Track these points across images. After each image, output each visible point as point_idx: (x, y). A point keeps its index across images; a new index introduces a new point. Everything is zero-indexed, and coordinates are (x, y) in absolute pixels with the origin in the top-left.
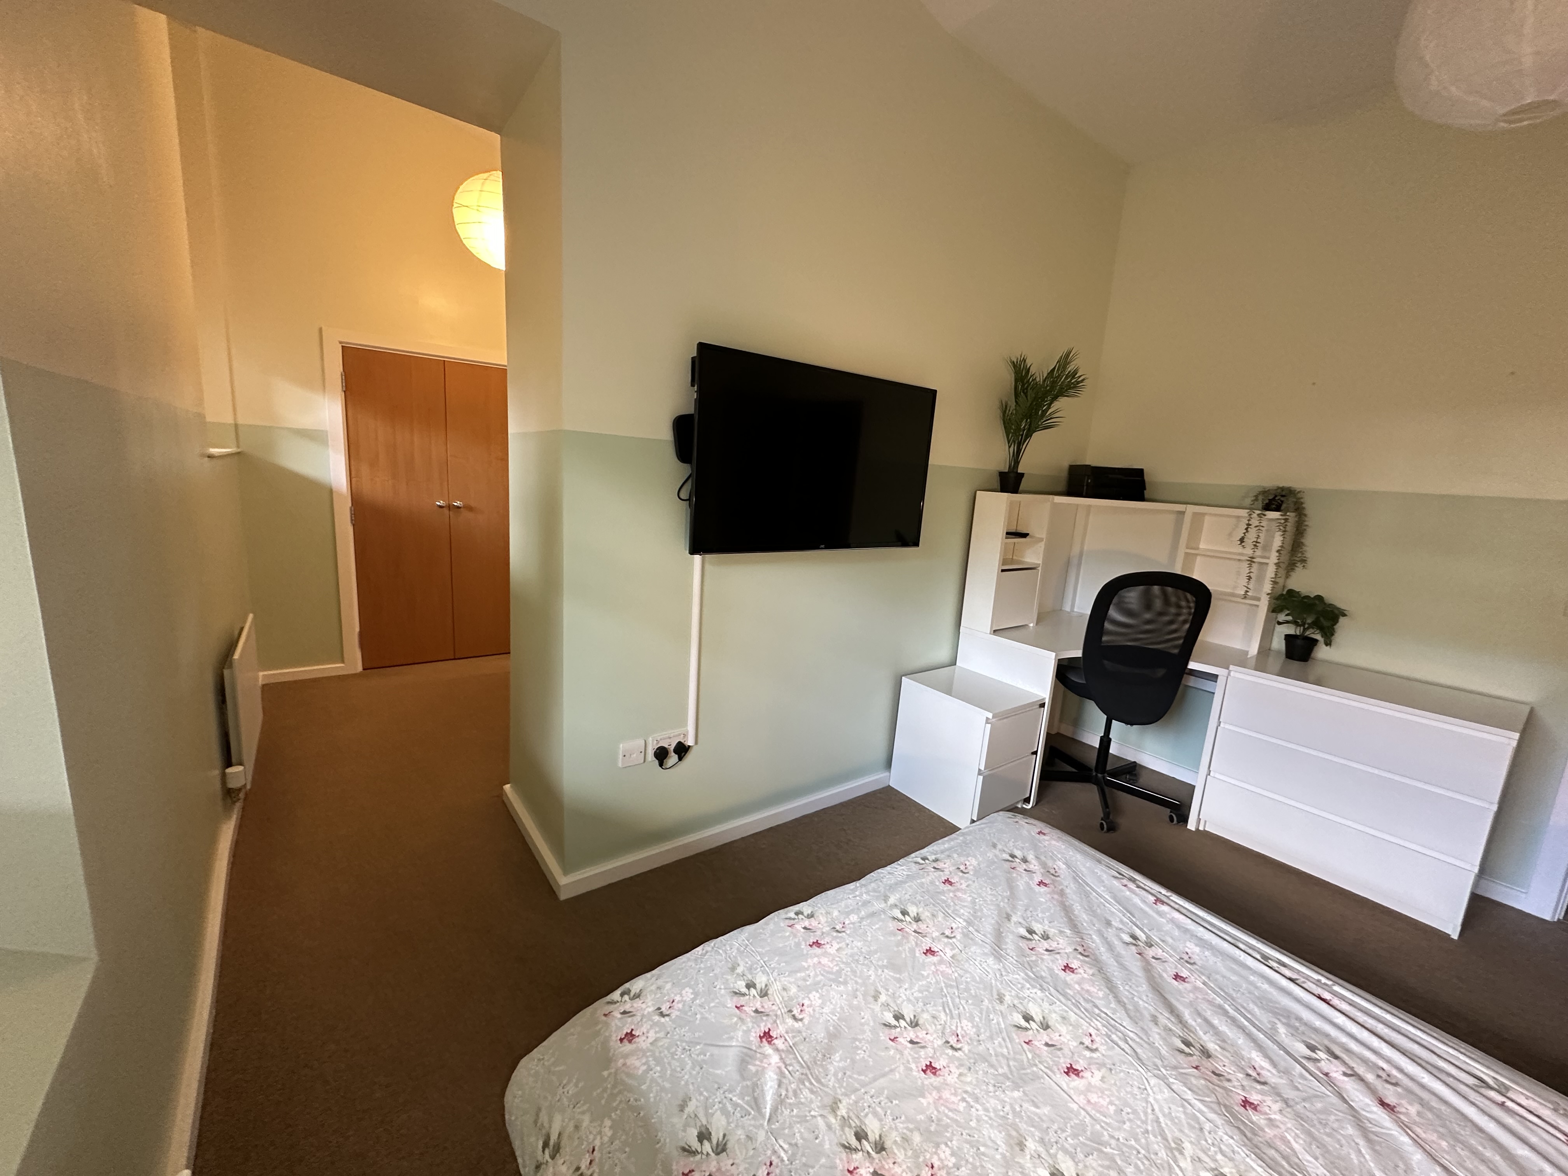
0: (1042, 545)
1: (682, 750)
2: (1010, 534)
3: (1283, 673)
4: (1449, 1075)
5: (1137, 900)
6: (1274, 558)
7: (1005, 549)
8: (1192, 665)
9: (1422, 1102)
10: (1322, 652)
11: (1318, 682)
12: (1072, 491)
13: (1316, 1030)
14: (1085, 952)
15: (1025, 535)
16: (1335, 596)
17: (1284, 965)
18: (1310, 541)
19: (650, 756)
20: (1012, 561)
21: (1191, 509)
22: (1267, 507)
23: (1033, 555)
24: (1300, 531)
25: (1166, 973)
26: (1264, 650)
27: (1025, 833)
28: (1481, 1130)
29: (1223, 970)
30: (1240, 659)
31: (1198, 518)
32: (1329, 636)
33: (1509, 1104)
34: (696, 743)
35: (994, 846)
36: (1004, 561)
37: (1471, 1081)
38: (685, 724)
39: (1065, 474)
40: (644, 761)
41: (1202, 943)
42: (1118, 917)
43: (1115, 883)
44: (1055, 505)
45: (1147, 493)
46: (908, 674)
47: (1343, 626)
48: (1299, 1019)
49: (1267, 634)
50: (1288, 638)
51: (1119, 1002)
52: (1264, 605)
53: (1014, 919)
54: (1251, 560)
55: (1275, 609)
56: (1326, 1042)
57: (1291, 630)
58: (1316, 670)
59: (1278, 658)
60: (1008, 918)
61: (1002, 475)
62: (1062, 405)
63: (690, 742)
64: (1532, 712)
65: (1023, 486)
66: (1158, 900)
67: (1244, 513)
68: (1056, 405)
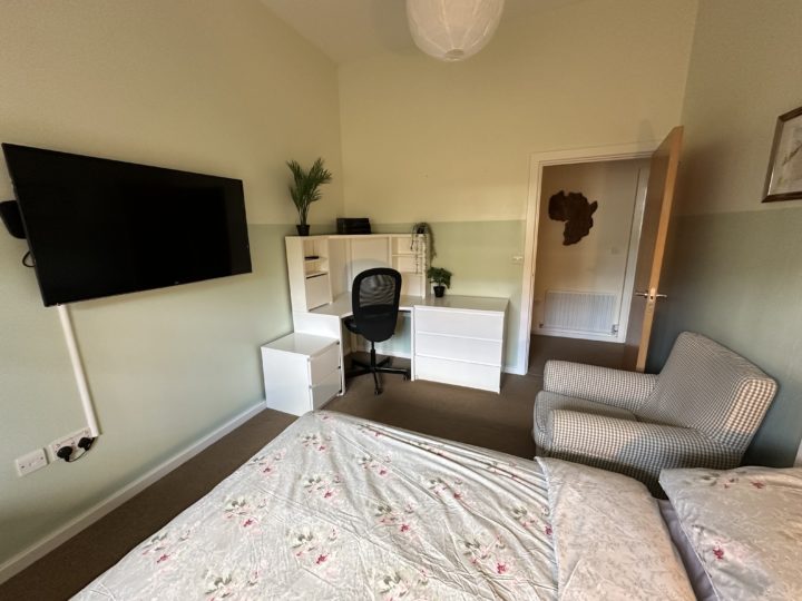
0: (327, 262)
1: (87, 443)
2: (307, 258)
3: (436, 305)
4: (478, 468)
5: (369, 438)
6: (424, 255)
7: (306, 267)
8: (401, 308)
9: (469, 487)
10: (448, 292)
11: (448, 306)
12: (340, 232)
13: (435, 472)
14: (339, 480)
15: (316, 258)
16: (448, 267)
17: (426, 444)
18: (436, 245)
19: (53, 457)
20: (312, 272)
21: (390, 236)
22: (418, 232)
23: (324, 267)
24: (432, 241)
25: (376, 472)
26: (428, 295)
27: (317, 421)
28: (487, 488)
29: (402, 458)
30: (418, 302)
31: (395, 240)
32: (448, 284)
33: (497, 471)
34: (100, 432)
35: (298, 435)
36: (307, 273)
37: (485, 466)
38: (85, 423)
39: (335, 224)
40: (48, 462)
41: (395, 448)
42: (358, 452)
43: (360, 432)
44: (330, 240)
45: (372, 230)
46: (264, 345)
47: (452, 278)
48: (430, 469)
49: (427, 288)
50: (435, 288)
51: (352, 502)
52: (424, 275)
53: (303, 477)
54: (417, 256)
55: (429, 276)
56: (438, 476)
57: (434, 285)
58: (447, 300)
59: (433, 299)
60: (300, 477)
61: (298, 226)
62: (322, 188)
63: (94, 434)
64: (509, 303)
65: (311, 231)
66: (378, 433)
67: (410, 235)
68: (318, 188)
